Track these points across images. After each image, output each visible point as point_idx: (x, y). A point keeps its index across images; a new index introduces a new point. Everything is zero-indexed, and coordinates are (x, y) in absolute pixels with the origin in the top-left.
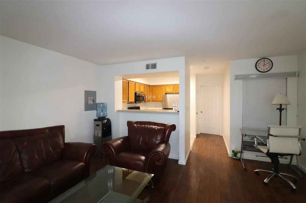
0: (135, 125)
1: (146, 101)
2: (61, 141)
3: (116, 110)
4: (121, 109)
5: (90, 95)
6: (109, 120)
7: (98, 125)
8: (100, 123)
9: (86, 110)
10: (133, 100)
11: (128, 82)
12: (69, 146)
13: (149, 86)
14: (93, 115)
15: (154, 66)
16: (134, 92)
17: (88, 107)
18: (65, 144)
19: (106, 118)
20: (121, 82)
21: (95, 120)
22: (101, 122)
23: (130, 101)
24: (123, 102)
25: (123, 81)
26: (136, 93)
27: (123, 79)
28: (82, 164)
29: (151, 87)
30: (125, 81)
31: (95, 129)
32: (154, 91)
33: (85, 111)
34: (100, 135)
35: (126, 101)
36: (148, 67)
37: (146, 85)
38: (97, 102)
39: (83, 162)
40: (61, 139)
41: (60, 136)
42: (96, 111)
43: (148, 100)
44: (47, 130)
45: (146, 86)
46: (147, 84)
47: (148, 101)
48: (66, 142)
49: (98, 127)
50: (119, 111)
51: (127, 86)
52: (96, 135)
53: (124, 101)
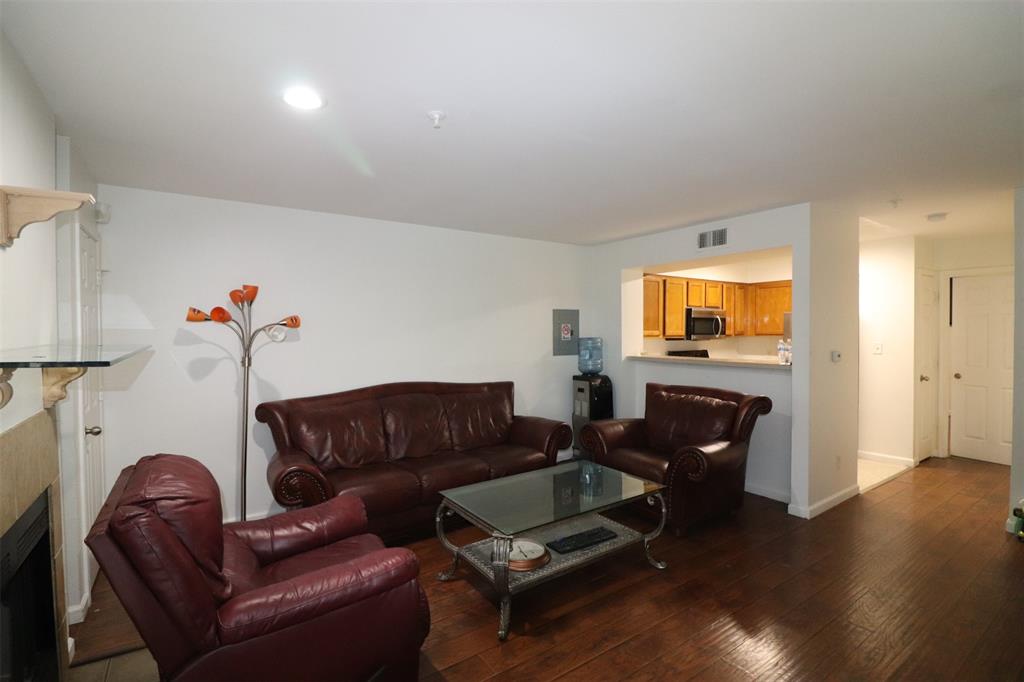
0: (664, 393)
1: (727, 332)
2: (508, 411)
3: (624, 357)
4: (639, 355)
5: (566, 319)
6: (606, 381)
7: (581, 390)
8: (585, 385)
9: (556, 353)
10: (682, 332)
11: (665, 281)
12: (519, 421)
13: (743, 286)
14: (571, 365)
15: (720, 238)
16: (685, 306)
17: (561, 347)
18: (513, 417)
19: (600, 374)
20: (640, 282)
21: (575, 378)
22: (588, 383)
23: (669, 332)
24: (645, 336)
25: (645, 281)
26: (689, 312)
27: (645, 275)
28: (541, 455)
29: (750, 287)
30: (653, 278)
31: (575, 398)
32: (758, 300)
33: (554, 354)
34: (586, 413)
35: (656, 333)
36: (702, 241)
37: (731, 283)
38: (581, 336)
39: (542, 452)
40: (508, 407)
41: (506, 401)
42: (577, 357)
43: (738, 329)
44: (486, 389)
45: (728, 288)
46: (730, 281)
47: (741, 334)
48: (516, 414)
49: (580, 394)
50: (633, 359)
51: (658, 293)
52: (577, 413)
53: (648, 332)
